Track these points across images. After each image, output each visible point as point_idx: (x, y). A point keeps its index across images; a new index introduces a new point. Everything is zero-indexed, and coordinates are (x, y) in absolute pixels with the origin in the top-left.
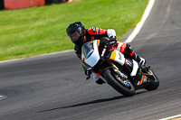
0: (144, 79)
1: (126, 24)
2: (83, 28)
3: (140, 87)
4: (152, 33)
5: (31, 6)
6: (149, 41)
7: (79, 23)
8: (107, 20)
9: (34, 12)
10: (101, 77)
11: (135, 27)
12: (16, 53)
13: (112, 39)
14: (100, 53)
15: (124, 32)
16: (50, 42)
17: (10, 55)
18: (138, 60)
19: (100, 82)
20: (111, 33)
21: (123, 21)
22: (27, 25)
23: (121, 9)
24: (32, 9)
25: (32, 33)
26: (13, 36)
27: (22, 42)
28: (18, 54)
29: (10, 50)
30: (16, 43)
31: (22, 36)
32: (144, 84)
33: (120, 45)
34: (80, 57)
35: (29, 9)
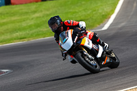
0: (108, 60)
1: (103, 15)
2: (61, 21)
3: (104, 66)
4: (122, 22)
5: (31, 2)
6: (121, 29)
7: (58, 17)
8: (89, 12)
9: (33, 6)
10: (74, 58)
11: (110, 18)
12: (19, 37)
13: (83, 29)
14: (73, 40)
15: (102, 22)
16: (46, 29)
17: (15, 39)
18: (103, 45)
19: (73, 62)
20: (82, 24)
21: (100, 13)
22: (28, 16)
23: (99, 4)
24: (32, 4)
25: (32, 23)
26: (17, 25)
27: (24, 29)
28: (21, 39)
29: (15, 35)
30: (20, 30)
31: (24, 24)
32: (107, 63)
33: (89, 34)
34: (58, 43)
35: (29, 4)
